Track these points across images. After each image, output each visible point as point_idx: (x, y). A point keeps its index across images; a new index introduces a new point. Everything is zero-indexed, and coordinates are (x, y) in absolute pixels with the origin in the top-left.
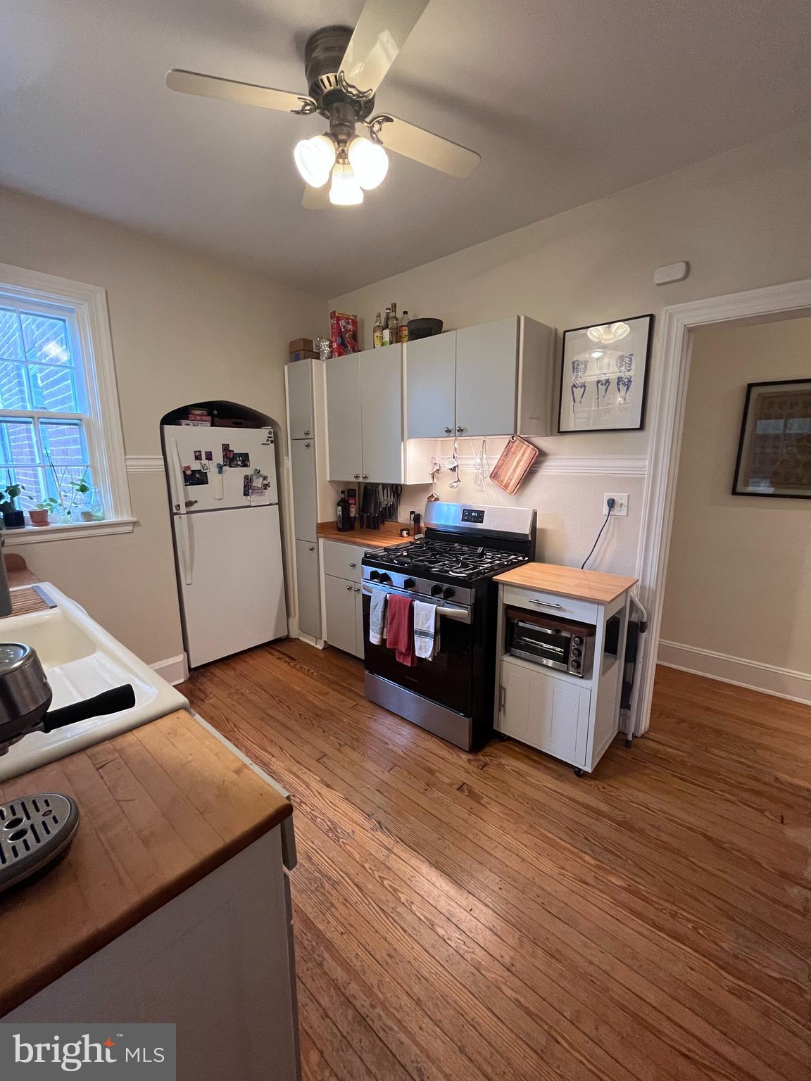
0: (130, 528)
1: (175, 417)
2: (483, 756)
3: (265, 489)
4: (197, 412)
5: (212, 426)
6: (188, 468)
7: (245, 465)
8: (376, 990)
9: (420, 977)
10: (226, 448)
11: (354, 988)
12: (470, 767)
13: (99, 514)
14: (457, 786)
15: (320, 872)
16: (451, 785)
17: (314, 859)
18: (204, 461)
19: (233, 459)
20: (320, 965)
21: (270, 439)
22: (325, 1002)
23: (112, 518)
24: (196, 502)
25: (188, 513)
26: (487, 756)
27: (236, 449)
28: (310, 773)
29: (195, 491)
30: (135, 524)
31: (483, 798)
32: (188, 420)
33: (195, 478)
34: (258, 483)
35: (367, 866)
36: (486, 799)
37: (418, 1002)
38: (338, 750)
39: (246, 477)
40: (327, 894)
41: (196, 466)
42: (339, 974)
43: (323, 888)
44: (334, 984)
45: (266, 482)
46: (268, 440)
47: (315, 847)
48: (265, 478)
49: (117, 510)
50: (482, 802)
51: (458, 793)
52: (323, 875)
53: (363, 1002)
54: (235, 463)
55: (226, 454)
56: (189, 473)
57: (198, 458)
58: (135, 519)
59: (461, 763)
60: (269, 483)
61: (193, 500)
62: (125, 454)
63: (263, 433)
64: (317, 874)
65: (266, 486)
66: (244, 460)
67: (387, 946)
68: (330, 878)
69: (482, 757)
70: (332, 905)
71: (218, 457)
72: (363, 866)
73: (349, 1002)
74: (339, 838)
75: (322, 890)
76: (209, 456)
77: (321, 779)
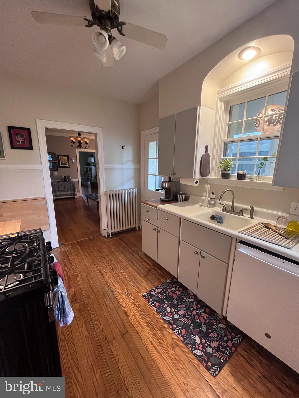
17: (136, 287)
28: (133, 323)
35: (122, 282)
43: (135, 280)
47: (136, 290)
52: (134, 283)
64: (136, 283)
68: (133, 282)
72: (123, 282)
74: (127, 291)
77: (128, 318)
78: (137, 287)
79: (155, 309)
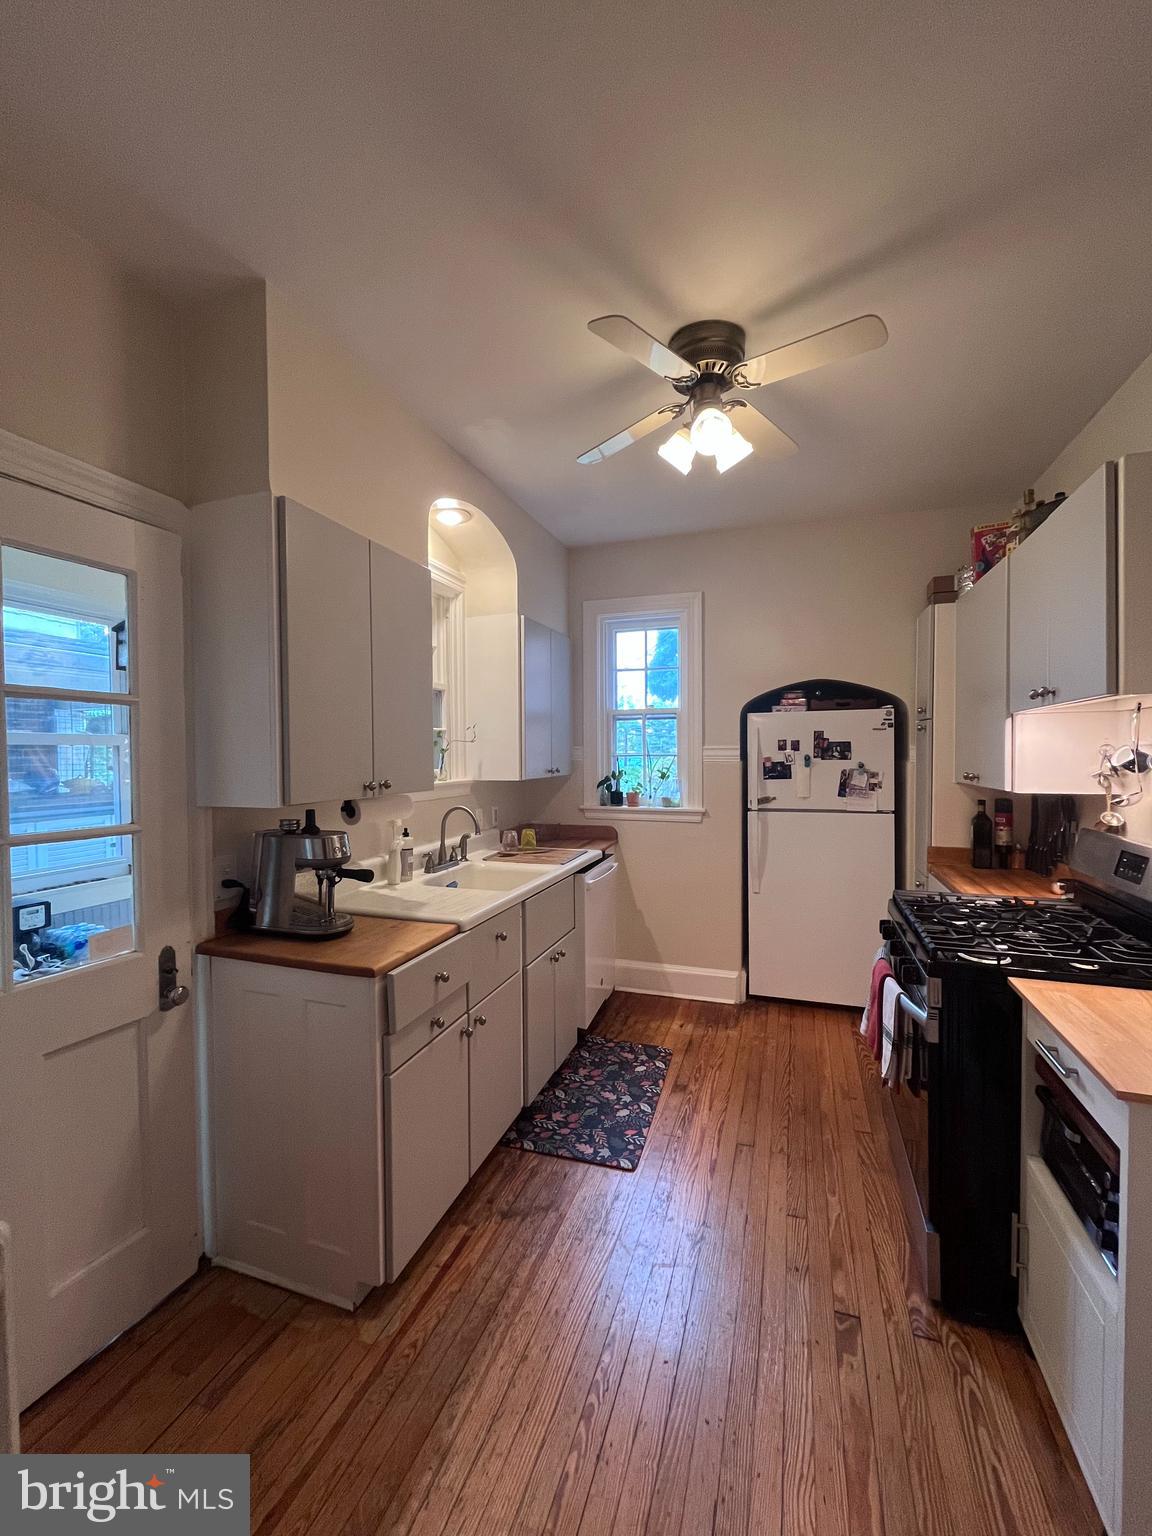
0: (698, 818)
1: (764, 703)
2: (952, 1330)
3: (873, 790)
4: (790, 696)
5: (808, 710)
6: (768, 759)
7: (843, 757)
8: (521, 1312)
9: (548, 1350)
10: (819, 736)
11: (516, 1293)
12: (901, 1315)
13: (676, 801)
14: (838, 1307)
15: (607, 1214)
16: (835, 1298)
18: (789, 751)
19: (825, 748)
20: (524, 1256)
21: (887, 722)
22: (497, 1275)
23: (686, 807)
24: (774, 798)
25: (759, 810)
26: (959, 1336)
27: (833, 736)
28: (716, 1147)
29: (774, 787)
30: (704, 814)
31: (854, 1354)
32: (779, 705)
33: (778, 771)
34: (859, 780)
36: (857, 1361)
37: (524, 1358)
38: (771, 1153)
39: (843, 772)
40: (589, 1230)
41: (779, 757)
42: (523, 1274)
44: (512, 1276)
45: (873, 781)
46: (883, 724)
48: (874, 775)
49: (691, 799)
50: (845, 1356)
51: (829, 1313)
53: (507, 1306)
54: (830, 754)
55: (818, 744)
56: (768, 764)
57: (782, 747)
58: (703, 810)
59: (898, 1300)
60: (880, 783)
61: (772, 796)
62: (703, 744)
63: (881, 714)
65: (873, 787)
66: (844, 750)
67: (565, 1306)
69: (945, 1329)
70: (581, 1240)
71: (807, 747)
73: (503, 1293)
75: (590, 1224)
76: (796, 746)
77: (716, 1160)
78: (616, 1198)
79: (645, 1131)
